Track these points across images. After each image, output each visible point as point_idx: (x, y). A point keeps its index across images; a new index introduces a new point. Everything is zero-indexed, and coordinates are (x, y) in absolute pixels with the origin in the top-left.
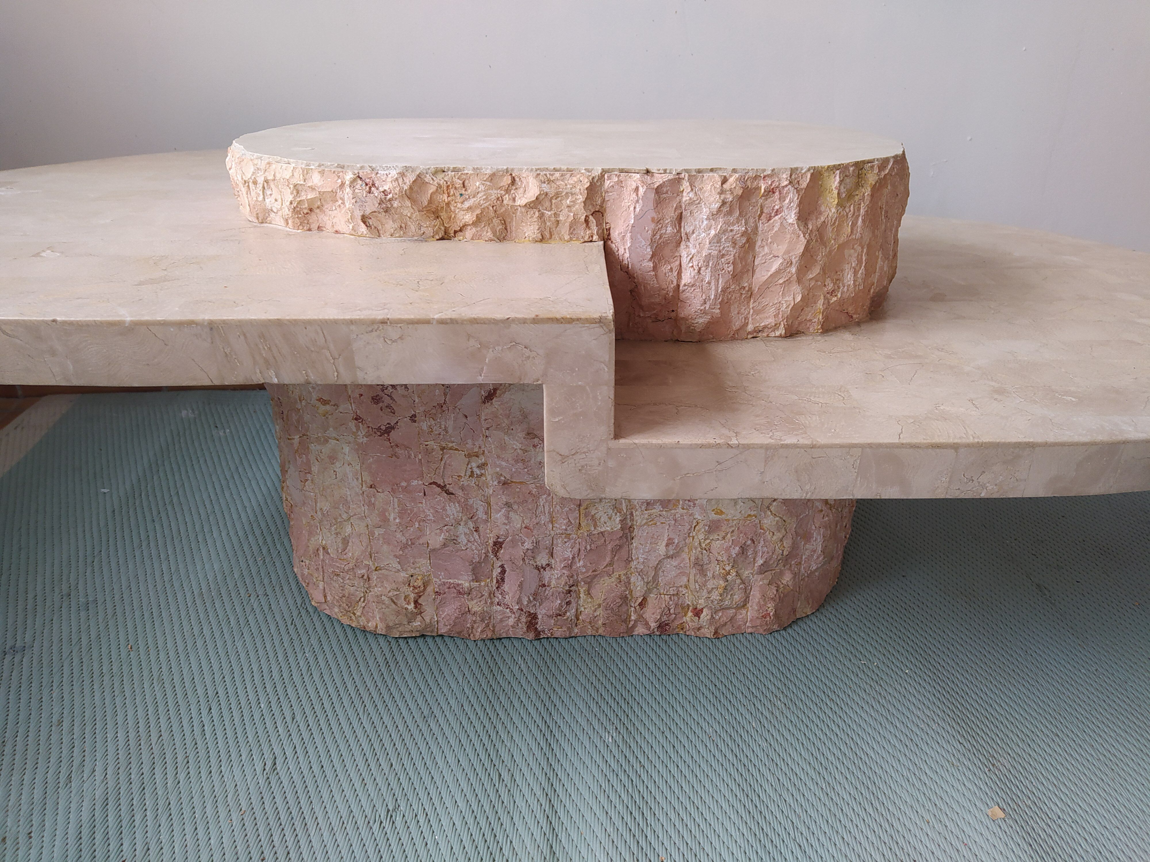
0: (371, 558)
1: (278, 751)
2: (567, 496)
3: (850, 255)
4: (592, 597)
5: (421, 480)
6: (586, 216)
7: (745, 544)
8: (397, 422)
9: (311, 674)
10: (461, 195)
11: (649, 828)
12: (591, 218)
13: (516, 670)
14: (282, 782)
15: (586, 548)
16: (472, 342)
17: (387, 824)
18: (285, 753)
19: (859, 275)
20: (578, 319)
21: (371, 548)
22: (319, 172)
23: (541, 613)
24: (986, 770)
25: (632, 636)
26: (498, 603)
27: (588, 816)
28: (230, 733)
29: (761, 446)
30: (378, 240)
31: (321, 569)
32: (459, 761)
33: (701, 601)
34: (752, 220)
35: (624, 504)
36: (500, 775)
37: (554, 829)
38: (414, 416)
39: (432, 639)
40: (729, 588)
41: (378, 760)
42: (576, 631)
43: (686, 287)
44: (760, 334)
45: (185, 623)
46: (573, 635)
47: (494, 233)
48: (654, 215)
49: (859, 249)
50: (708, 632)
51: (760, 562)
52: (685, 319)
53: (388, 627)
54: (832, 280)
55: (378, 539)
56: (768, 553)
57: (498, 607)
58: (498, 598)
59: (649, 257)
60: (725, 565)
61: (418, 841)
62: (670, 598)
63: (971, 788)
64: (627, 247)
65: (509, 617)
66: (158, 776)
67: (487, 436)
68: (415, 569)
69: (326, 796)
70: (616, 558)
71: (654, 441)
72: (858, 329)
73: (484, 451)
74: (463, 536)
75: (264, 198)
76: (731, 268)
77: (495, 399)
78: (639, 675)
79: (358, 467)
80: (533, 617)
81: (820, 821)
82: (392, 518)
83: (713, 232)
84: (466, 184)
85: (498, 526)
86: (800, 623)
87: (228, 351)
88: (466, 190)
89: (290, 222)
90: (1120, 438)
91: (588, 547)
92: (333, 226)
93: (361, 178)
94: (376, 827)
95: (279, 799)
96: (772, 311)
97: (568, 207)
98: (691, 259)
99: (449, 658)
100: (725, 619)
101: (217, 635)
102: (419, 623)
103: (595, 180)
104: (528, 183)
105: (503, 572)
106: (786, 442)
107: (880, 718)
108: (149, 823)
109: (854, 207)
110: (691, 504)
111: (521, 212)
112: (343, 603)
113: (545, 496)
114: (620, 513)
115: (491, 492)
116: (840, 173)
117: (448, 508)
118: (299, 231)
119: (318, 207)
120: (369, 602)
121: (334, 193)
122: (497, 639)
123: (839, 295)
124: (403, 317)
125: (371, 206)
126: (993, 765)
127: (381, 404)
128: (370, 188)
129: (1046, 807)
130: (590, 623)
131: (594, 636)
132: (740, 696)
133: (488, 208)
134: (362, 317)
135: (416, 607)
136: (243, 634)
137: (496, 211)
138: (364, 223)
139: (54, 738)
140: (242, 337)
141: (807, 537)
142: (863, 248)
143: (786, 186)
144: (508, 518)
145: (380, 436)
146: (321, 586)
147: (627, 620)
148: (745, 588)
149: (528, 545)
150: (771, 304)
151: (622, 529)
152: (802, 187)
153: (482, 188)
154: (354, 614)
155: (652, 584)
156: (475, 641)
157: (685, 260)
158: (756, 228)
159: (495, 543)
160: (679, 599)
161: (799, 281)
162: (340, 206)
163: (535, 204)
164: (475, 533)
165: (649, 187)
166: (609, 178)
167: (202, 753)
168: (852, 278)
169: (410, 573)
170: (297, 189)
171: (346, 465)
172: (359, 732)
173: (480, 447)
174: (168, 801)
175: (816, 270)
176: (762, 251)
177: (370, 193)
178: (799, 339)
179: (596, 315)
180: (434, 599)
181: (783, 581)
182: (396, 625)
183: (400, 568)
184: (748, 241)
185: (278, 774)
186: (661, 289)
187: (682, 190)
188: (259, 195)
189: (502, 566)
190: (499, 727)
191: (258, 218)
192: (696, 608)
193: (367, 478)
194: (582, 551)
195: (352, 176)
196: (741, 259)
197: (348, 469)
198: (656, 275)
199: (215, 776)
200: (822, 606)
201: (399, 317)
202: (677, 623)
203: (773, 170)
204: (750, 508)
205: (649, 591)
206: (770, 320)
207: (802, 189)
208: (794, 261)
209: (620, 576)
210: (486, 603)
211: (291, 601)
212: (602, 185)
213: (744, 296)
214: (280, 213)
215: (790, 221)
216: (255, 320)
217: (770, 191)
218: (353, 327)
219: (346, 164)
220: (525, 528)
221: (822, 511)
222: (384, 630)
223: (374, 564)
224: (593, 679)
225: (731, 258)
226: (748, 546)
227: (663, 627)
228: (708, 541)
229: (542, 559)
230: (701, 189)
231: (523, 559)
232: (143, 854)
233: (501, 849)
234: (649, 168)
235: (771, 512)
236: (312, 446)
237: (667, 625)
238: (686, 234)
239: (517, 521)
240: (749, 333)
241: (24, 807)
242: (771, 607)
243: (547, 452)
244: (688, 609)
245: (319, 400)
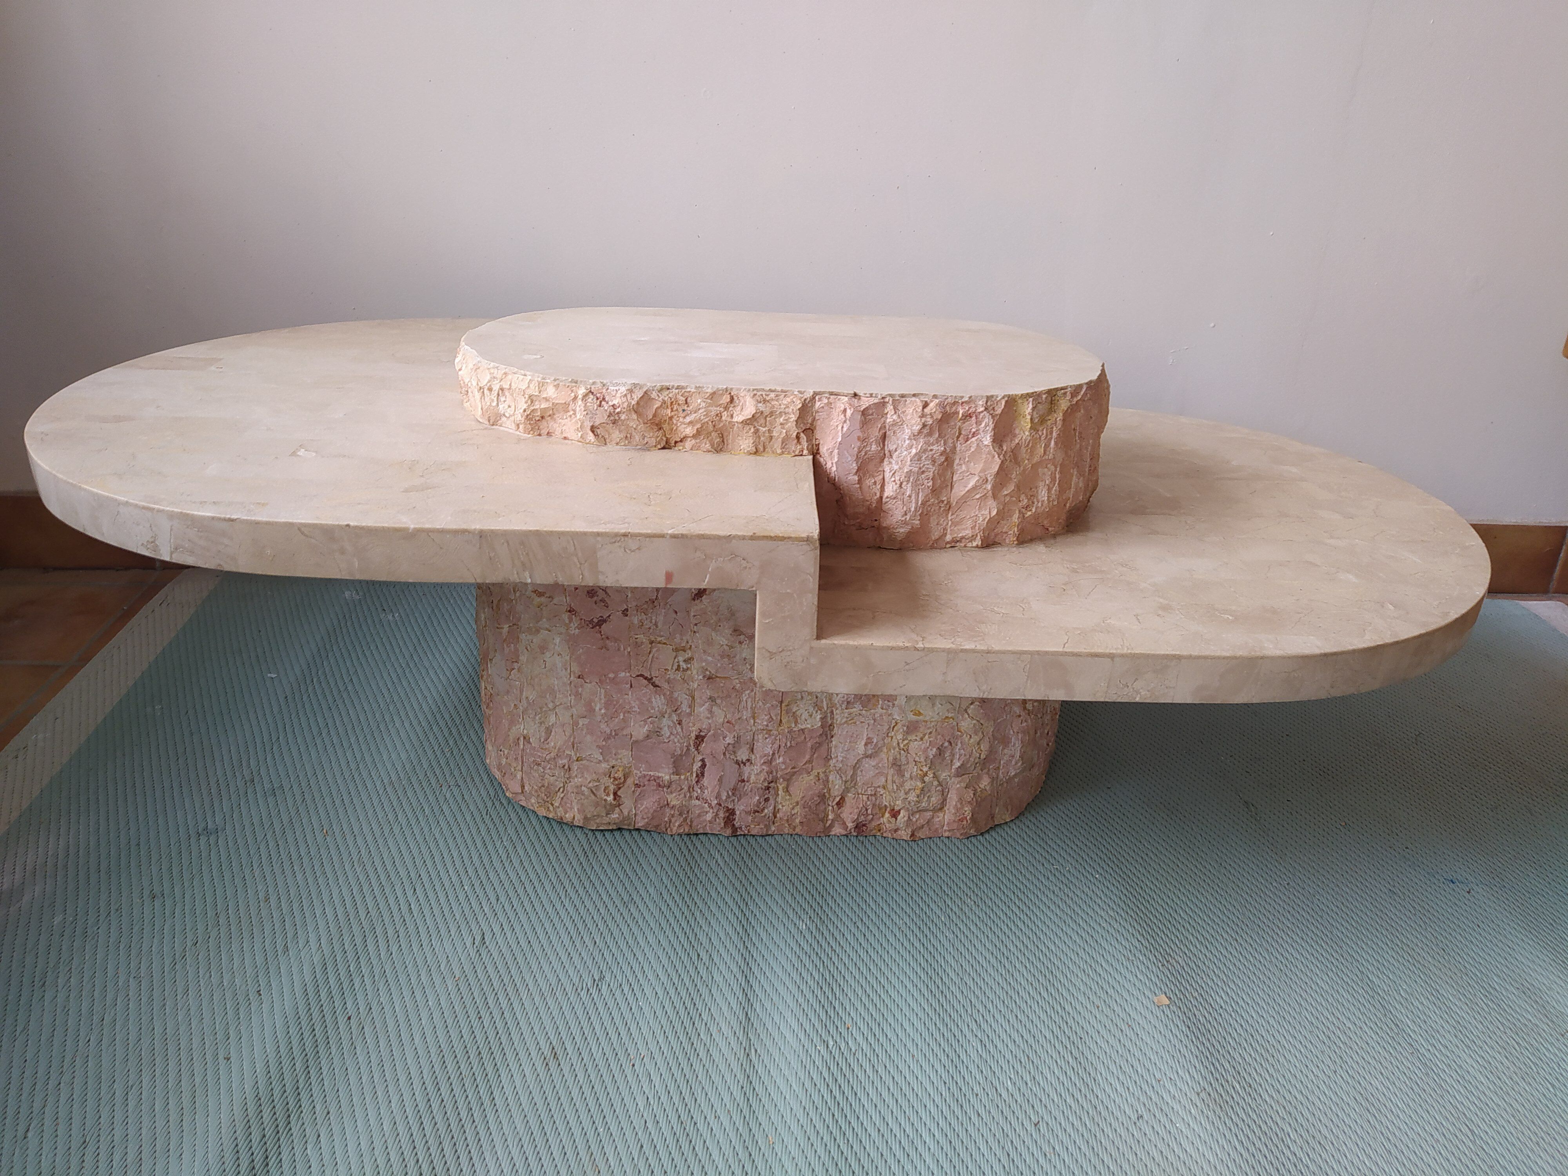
0: (573, 747)
1: (485, 928)
2: (773, 688)
3: (1044, 474)
4: (790, 795)
5: (629, 672)
6: (798, 433)
7: (942, 745)
8: (610, 616)
9: (511, 861)
10: (684, 410)
11: (837, 1001)
12: (802, 435)
13: (713, 864)
14: (491, 955)
15: (786, 745)
16: (698, 554)
17: (593, 991)
18: (492, 930)
19: (1053, 492)
20: (789, 538)
21: (575, 738)
22: (555, 386)
23: (740, 808)
24: (1160, 965)
25: (829, 836)
26: (697, 797)
27: (781, 988)
28: (437, 911)
29: (944, 650)
30: (604, 448)
31: (520, 758)
32: (659, 942)
33: (899, 802)
34: (950, 441)
35: (825, 703)
36: (699, 955)
37: (749, 1000)
38: (627, 610)
39: (628, 832)
40: (926, 789)
41: (582, 938)
42: (773, 829)
43: (888, 500)
44: (958, 544)
45: (378, 810)
46: (770, 833)
47: (712, 445)
48: (860, 434)
49: (1053, 468)
50: (904, 834)
51: (958, 764)
52: (887, 528)
53: (586, 819)
54: (1027, 496)
55: (582, 730)
56: (965, 755)
57: (697, 801)
58: (697, 792)
59: (855, 471)
60: (922, 766)
61: (624, 1007)
62: (868, 798)
63: (1142, 979)
64: (834, 462)
65: (707, 812)
66: (371, 947)
67: (694, 632)
68: (617, 760)
69: (535, 967)
70: (815, 756)
71: (851, 643)
72: (1052, 541)
73: (691, 646)
74: (666, 728)
75: (498, 404)
76: (930, 484)
77: (704, 597)
78: (835, 872)
79: (568, 658)
80: (731, 813)
81: (996, 1001)
82: (597, 709)
83: (914, 451)
84: (688, 401)
85: (701, 720)
86: (999, 830)
87: (492, 555)
88: (688, 406)
89: (521, 426)
90: (1258, 654)
91: (789, 744)
92: (562, 433)
93: (593, 393)
94: (584, 992)
95: (490, 969)
96: (969, 523)
97: (781, 424)
98: (893, 474)
99: (646, 851)
100: (922, 821)
101: (413, 822)
102: (617, 816)
103: (807, 402)
104: (745, 401)
105: (704, 766)
106: (965, 648)
107: (1065, 917)
108: (368, 987)
109: (1047, 430)
110: (890, 704)
111: (738, 427)
112: (542, 793)
113: (748, 692)
114: (821, 710)
115: (696, 686)
116: (1033, 400)
117: (653, 700)
118: (530, 436)
119: (550, 416)
120: (568, 792)
121: (567, 404)
122: (694, 834)
123: (1034, 510)
124: (641, 532)
125: (600, 418)
126: (1168, 962)
127: (595, 598)
128: (601, 402)
129: (1211, 999)
130: (787, 820)
131: (791, 835)
132: (931, 893)
133: (708, 424)
134: (608, 530)
135: (615, 799)
136: (438, 822)
137: (714, 426)
138: (593, 432)
139: (264, 913)
140: (506, 544)
141: (1005, 741)
142: (1056, 467)
143: (982, 412)
144: (711, 712)
145: (592, 628)
146: (519, 776)
147: (824, 820)
148: (943, 791)
149: (729, 740)
150: (968, 517)
151: (822, 726)
152: (997, 413)
153: (703, 404)
154: (552, 805)
155: (850, 783)
156: (672, 836)
157: (887, 475)
158: (955, 448)
159: (697, 737)
160: (876, 799)
161: (995, 497)
162: (570, 416)
163: (750, 421)
164: (678, 726)
165: (856, 410)
166: (820, 400)
167: (411, 928)
168: (1046, 495)
169: (612, 765)
170: (532, 399)
171: (556, 655)
172: (563, 913)
173: (688, 642)
174: (383, 970)
175: (1010, 488)
176: (960, 469)
177: (600, 406)
178: (995, 549)
179: (804, 535)
180: (634, 791)
181: (980, 785)
182: (594, 816)
183: (601, 759)
184: (946, 459)
185: (487, 947)
186: (864, 500)
187: (886, 411)
188: (493, 401)
189: (703, 760)
190: (697, 914)
191: (489, 421)
192: (893, 810)
193: (575, 668)
194: (782, 748)
195: (585, 391)
196: (940, 475)
197: (557, 659)
198: (860, 487)
199: (427, 948)
200: (1022, 814)
201: (638, 531)
202: (874, 824)
203: (970, 397)
204: (948, 710)
205: (847, 790)
206: (967, 532)
207: (997, 415)
208: (989, 479)
209: (818, 773)
210: (685, 797)
211: (484, 793)
212: (813, 406)
213: (942, 509)
214: (512, 419)
215: (986, 443)
216: (518, 530)
217: (967, 416)
218: (599, 539)
219: (579, 380)
220: (727, 722)
221: (1020, 716)
222: (582, 821)
223: (576, 754)
224: (789, 874)
225: (931, 474)
226: (945, 747)
227: (859, 827)
228: (906, 742)
229: (742, 755)
230: (904, 412)
231: (724, 754)
232: (366, 1012)
233: (700, 1015)
234: (858, 392)
235: (968, 714)
236: (523, 636)
237: (864, 825)
238: (889, 451)
239: (720, 716)
240: (948, 543)
241: (249, 971)
242: (968, 809)
243: (759, 648)
244: (886, 810)
245: (535, 592)
